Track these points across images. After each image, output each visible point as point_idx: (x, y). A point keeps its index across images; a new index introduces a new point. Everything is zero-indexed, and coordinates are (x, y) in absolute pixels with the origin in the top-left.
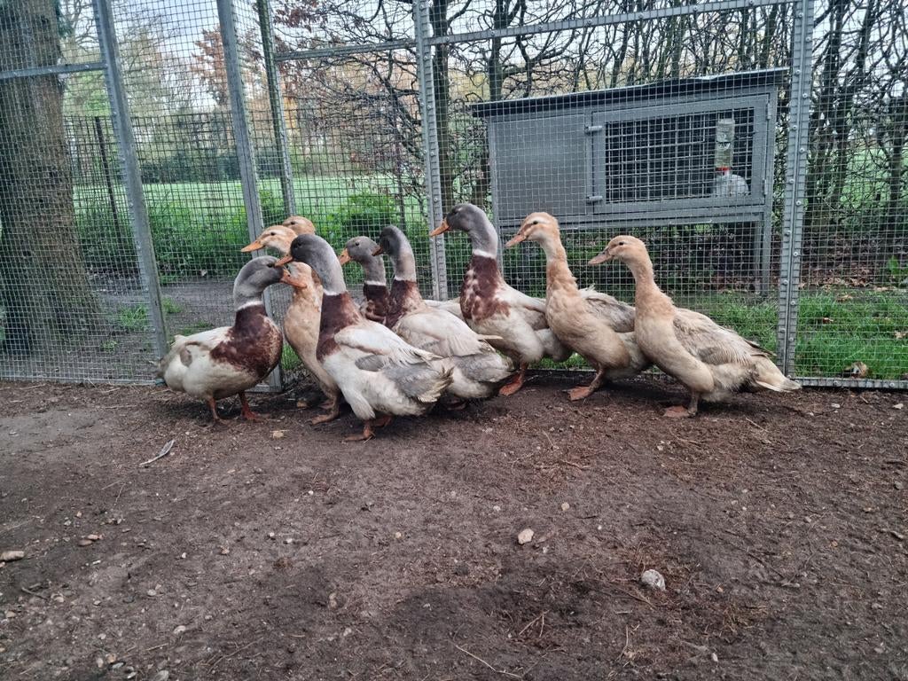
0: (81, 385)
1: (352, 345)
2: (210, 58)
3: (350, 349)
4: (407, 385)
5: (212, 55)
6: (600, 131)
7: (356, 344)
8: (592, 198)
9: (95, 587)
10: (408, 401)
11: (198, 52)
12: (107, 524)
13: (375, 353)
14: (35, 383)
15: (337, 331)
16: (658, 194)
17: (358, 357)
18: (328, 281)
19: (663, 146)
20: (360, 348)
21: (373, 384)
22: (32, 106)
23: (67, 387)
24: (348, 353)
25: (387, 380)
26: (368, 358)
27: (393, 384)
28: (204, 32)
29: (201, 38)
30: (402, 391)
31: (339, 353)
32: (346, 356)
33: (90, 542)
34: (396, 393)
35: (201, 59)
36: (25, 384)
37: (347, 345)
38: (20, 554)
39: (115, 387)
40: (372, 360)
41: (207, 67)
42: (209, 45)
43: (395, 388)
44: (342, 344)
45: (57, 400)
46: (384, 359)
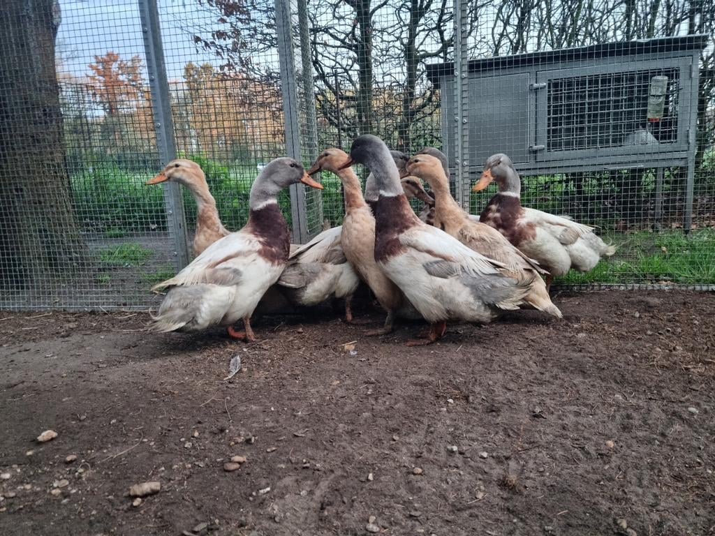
0: (93, 313)
1: (421, 248)
2: (101, 78)
3: (418, 252)
4: (485, 292)
5: (104, 76)
6: (545, 86)
7: (425, 249)
8: (535, 147)
9: (285, 523)
10: (483, 308)
11: (91, 73)
12: (236, 443)
13: (445, 259)
14: (40, 313)
15: (401, 231)
16: (594, 142)
17: (427, 260)
18: (386, 182)
19: (600, 100)
20: (430, 252)
21: (446, 289)
22: (28, 44)
23: (79, 316)
24: (415, 256)
25: (461, 285)
26: (437, 262)
27: (468, 289)
28: (96, 57)
29: (93, 60)
30: (479, 298)
31: (405, 254)
32: (414, 259)
33: (237, 466)
34: (471, 299)
35: (93, 78)
36: (29, 313)
37: (415, 247)
38: (153, 485)
39: (131, 313)
40: (441, 266)
41: (98, 85)
42: (100, 67)
43: (471, 294)
44: (409, 245)
45: (75, 326)
46: (456, 266)
